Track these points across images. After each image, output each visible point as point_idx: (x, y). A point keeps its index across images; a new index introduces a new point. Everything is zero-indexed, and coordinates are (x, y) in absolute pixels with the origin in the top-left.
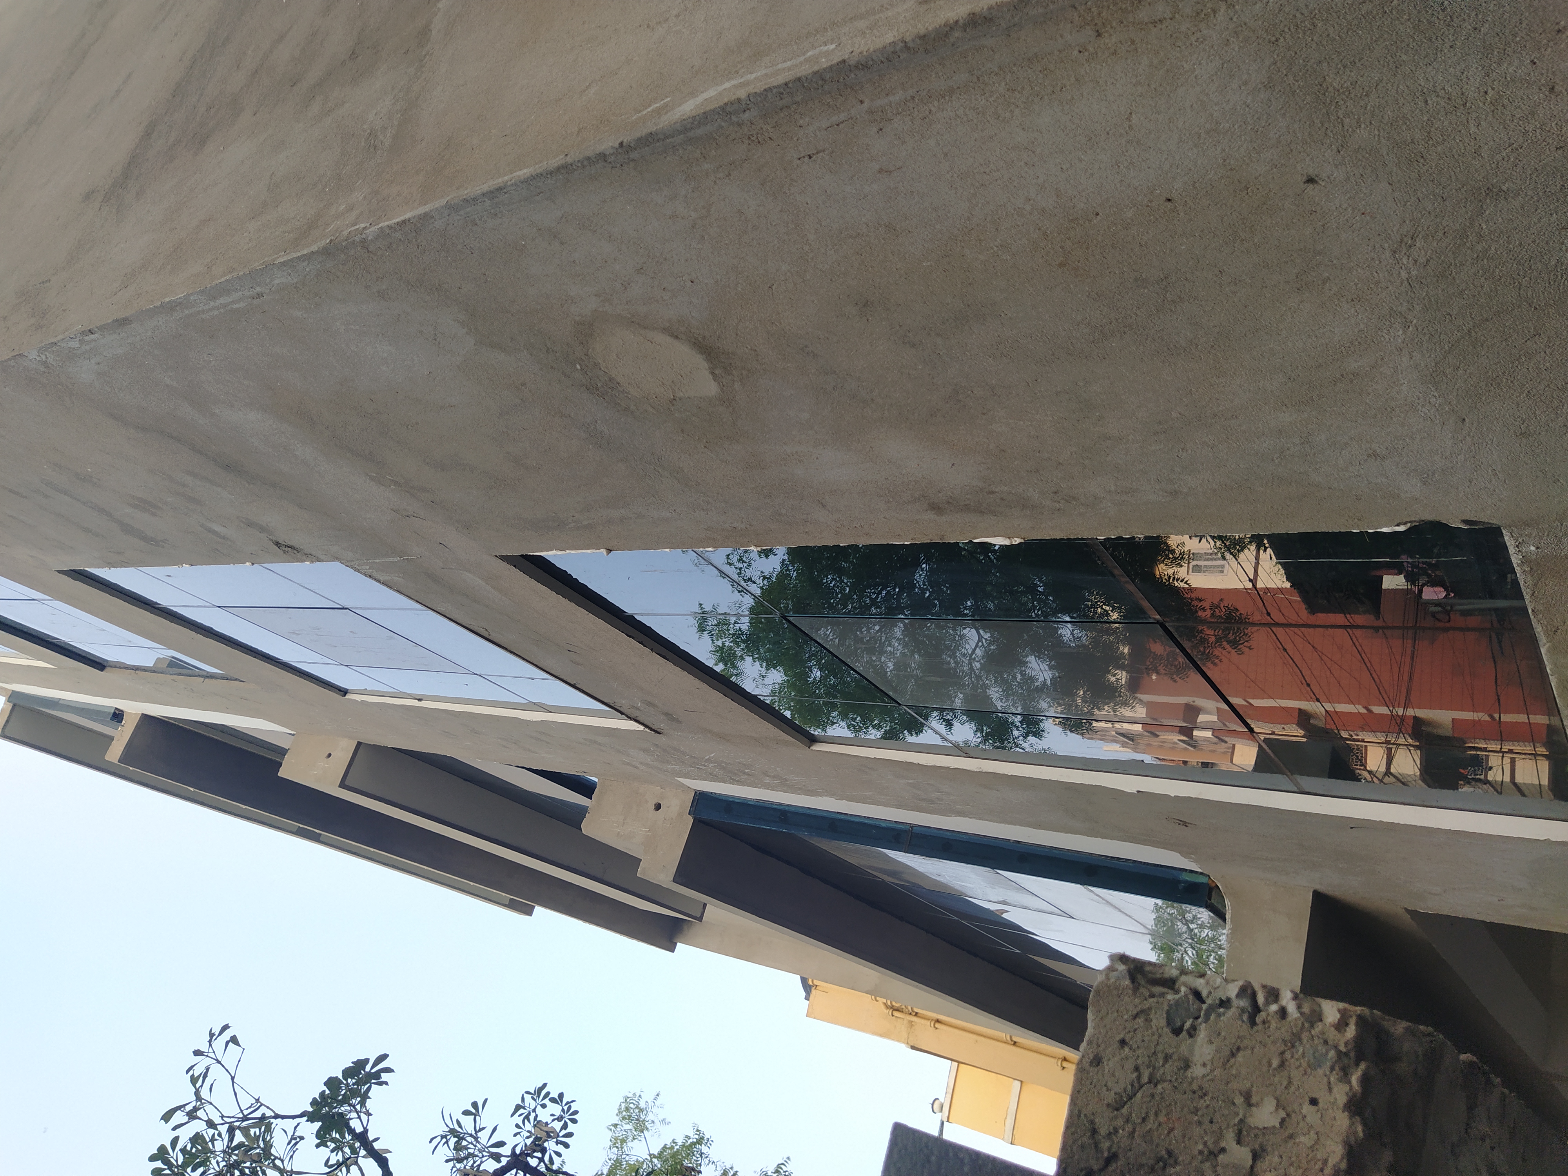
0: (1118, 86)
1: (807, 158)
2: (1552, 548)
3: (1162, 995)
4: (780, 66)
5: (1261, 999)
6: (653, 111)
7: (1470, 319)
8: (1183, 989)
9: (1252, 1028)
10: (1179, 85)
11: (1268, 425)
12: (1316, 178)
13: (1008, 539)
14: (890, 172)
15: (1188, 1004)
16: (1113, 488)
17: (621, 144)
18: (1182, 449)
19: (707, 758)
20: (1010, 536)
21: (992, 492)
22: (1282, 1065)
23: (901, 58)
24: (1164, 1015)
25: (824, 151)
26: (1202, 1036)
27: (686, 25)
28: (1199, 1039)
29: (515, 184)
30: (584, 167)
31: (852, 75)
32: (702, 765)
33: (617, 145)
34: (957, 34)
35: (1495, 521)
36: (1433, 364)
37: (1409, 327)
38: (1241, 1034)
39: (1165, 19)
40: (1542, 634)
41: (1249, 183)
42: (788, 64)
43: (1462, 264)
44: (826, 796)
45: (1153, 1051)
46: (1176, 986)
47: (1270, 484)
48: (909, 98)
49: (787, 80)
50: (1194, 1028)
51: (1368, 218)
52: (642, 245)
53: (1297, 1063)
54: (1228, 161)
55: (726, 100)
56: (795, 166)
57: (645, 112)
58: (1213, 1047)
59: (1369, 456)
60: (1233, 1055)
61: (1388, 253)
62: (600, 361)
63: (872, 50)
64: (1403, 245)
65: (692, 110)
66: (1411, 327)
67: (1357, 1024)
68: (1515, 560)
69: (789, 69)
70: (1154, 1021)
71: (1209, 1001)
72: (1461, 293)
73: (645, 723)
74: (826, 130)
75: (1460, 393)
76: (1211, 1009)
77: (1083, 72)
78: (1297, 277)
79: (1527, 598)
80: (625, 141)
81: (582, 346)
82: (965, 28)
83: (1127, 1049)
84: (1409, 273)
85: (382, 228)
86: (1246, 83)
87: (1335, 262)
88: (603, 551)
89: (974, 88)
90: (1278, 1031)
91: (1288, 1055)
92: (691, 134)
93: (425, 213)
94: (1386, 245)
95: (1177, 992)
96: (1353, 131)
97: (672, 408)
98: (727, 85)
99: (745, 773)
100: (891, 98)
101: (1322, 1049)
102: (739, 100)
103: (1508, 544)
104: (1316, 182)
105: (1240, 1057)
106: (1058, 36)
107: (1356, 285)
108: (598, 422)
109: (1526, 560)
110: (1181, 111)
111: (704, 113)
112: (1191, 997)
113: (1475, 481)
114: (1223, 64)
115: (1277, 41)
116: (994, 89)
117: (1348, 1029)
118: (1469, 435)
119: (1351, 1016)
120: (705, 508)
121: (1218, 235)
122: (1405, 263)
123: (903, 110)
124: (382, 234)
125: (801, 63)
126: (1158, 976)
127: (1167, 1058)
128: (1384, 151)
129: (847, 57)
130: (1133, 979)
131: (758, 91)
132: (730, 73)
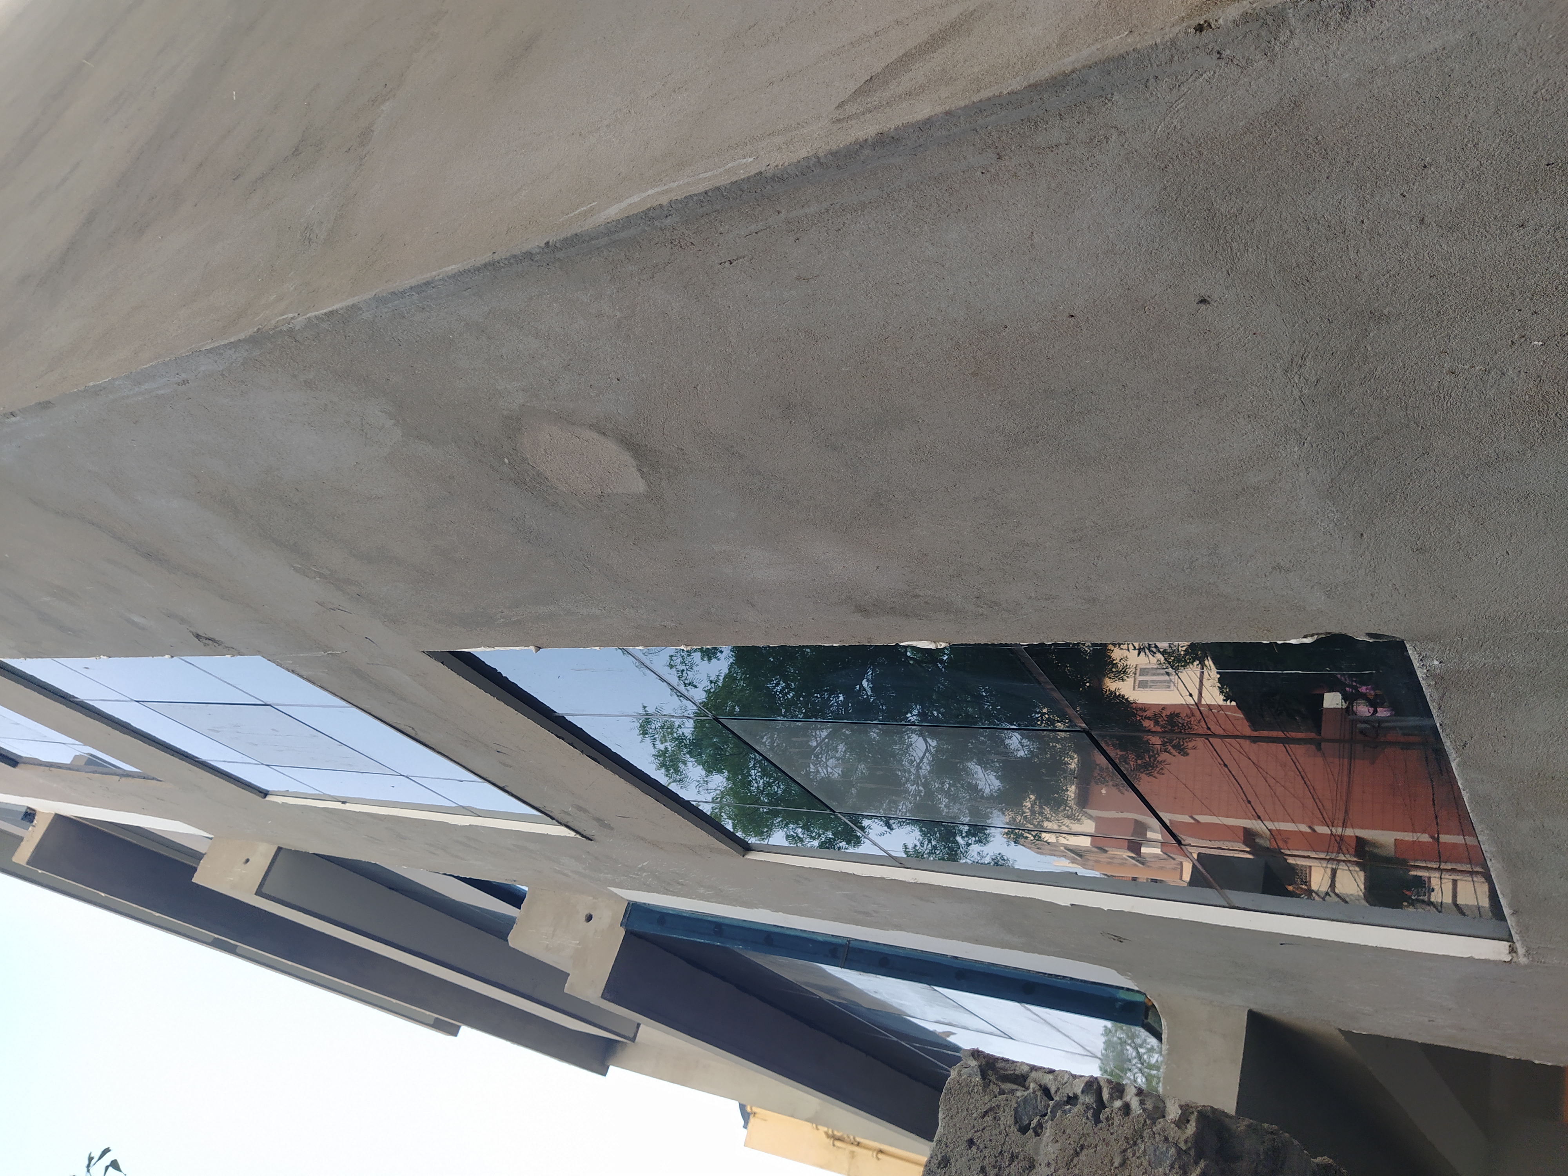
0: (1019, 206)
1: (728, 263)
2: (1455, 662)
3: (1012, 1092)
4: (701, 176)
5: (1106, 1095)
6: (579, 214)
7: (1361, 437)
8: (1032, 1085)
9: (1096, 1126)
10: (1077, 207)
11: (1176, 535)
12: (1209, 299)
13: (933, 644)
14: (808, 279)
15: (1036, 1102)
16: (1033, 595)
17: (547, 244)
18: (1098, 557)
19: (640, 866)
20: (936, 640)
21: (917, 596)
22: (1123, 1163)
23: (815, 172)
24: (1012, 1113)
25: (744, 257)
26: (1047, 1134)
27: (617, 134)
28: (1044, 1138)
29: (443, 279)
30: (511, 264)
31: (769, 187)
32: (634, 874)
33: (543, 245)
34: (866, 152)
35: (1399, 636)
36: (1329, 480)
37: (1304, 443)
38: (1085, 1132)
39: (1061, 144)
40: (1451, 748)
41: (1146, 302)
42: (709, 174)
43: (1351, 384)
44: (762, 908)
45: (999, 1150)
46: (1027, 1084)
47: (1182, 594)
48: (823, 211)
49: (707, 189)
50: (1040, 1126)
51: (1260, 338)
52: (568, 342)
53: (1138, 1161)
54: (1125, 281)
55: (649, 206)
56: (717, 271)
57: (572, 215)
58: (1058, 1146)
59: (1274, 568)
60: (1077, 1154)
61: (1279, 372)
62: (528, 456)
63: (787, 164)
64: (1294, 365)
65: (616, 214)
66: (1305, 444)
67: (1197, 1121)
68: (1420, 674)
69: (710, 179)
70: (1002, 1119)
71: (1057, 1098)
72: (1352, 412)
73: (576, 828)
74: (745, 237)
75: (1356, 509)
76: (1058, 1105)
77: (986, 192)
78: (1195, 393)
79: (1434, 712)
80: (551, 241)
81: (509, 440)
82: (874, 146)
83: (974, 1149)
84: (1301, 392)
85: (309, 318)
86: (1138, 207)
87: (1230, 380)
88: (532, 648)
89: (884, 204)
90: (1122, 1128)
91: (1129, 1153)
92: (615, 237)
93: (352, 305)
94: (1278, 364)
95: (1027, 1089)
96: (1241, 255)
97: (600, 504)
98: (651, 192)
99: (679, 883)
100: (807, 210)
101: (1163, 1147)
102: (661, 206)
103: (1412, 658)
104: (1209, 303)
105: (1083, 1157)
106: (961, 157)
107: (1252, 402)
108: (527, 516)
109: (1430, 674)
110: (1080, 232)
111: (628, 217)
112: (1039, 1094)
113: (1376, 595)
114: (1117, 188)
115: (1166, 167)
116: (903, 205)
117: (1188, 1126)
118: (1368, 550)
119: (1192, 1113)
120: (635, 605)
121: (1119, 351)
122: (1297, 381)
123: (818, 221)
124: (310, 324)
125: (721, 174)
126: (1009, 1072)
127: (1012, 1159)
128: (1271, 274)
129: (764, 169)
130: (984, 1076)
131: (679, 198)
132: (654, 180)
